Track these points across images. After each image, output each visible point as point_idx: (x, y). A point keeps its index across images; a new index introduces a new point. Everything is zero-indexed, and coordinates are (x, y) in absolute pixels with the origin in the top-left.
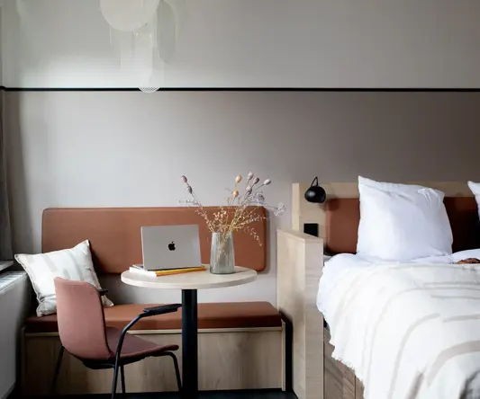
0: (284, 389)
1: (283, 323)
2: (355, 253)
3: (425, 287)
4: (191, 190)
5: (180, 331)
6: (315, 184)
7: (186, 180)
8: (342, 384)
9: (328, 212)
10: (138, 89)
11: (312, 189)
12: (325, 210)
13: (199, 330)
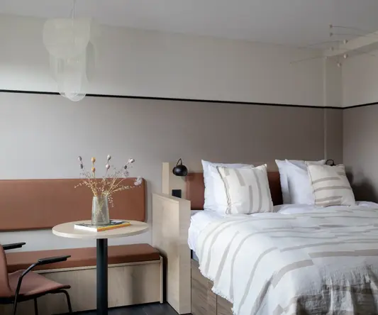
0: (161, 302)
1: (161, 258)
2: (203, 209)
3: (263, 232)
4: (82, 167)
5: (95, 267)
6: (179, 164)
7: (81, 159)
8: (206, 295)
9: (188, 182)
10: (58, 94)
11: (178, 167)
12: (186, 181)
13: (109, 266)
